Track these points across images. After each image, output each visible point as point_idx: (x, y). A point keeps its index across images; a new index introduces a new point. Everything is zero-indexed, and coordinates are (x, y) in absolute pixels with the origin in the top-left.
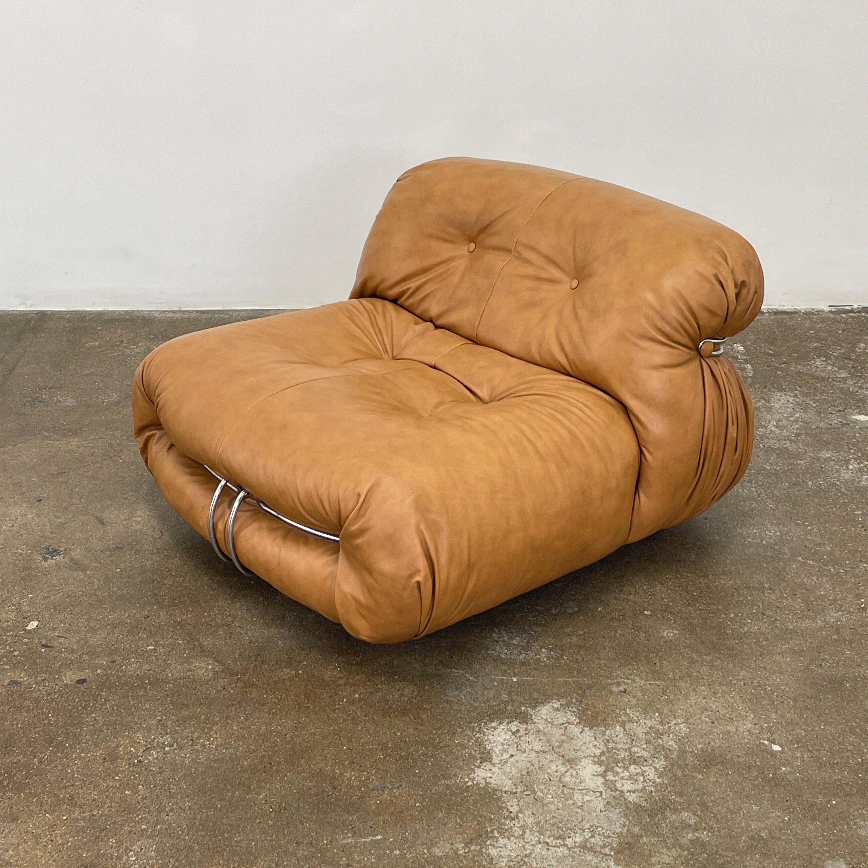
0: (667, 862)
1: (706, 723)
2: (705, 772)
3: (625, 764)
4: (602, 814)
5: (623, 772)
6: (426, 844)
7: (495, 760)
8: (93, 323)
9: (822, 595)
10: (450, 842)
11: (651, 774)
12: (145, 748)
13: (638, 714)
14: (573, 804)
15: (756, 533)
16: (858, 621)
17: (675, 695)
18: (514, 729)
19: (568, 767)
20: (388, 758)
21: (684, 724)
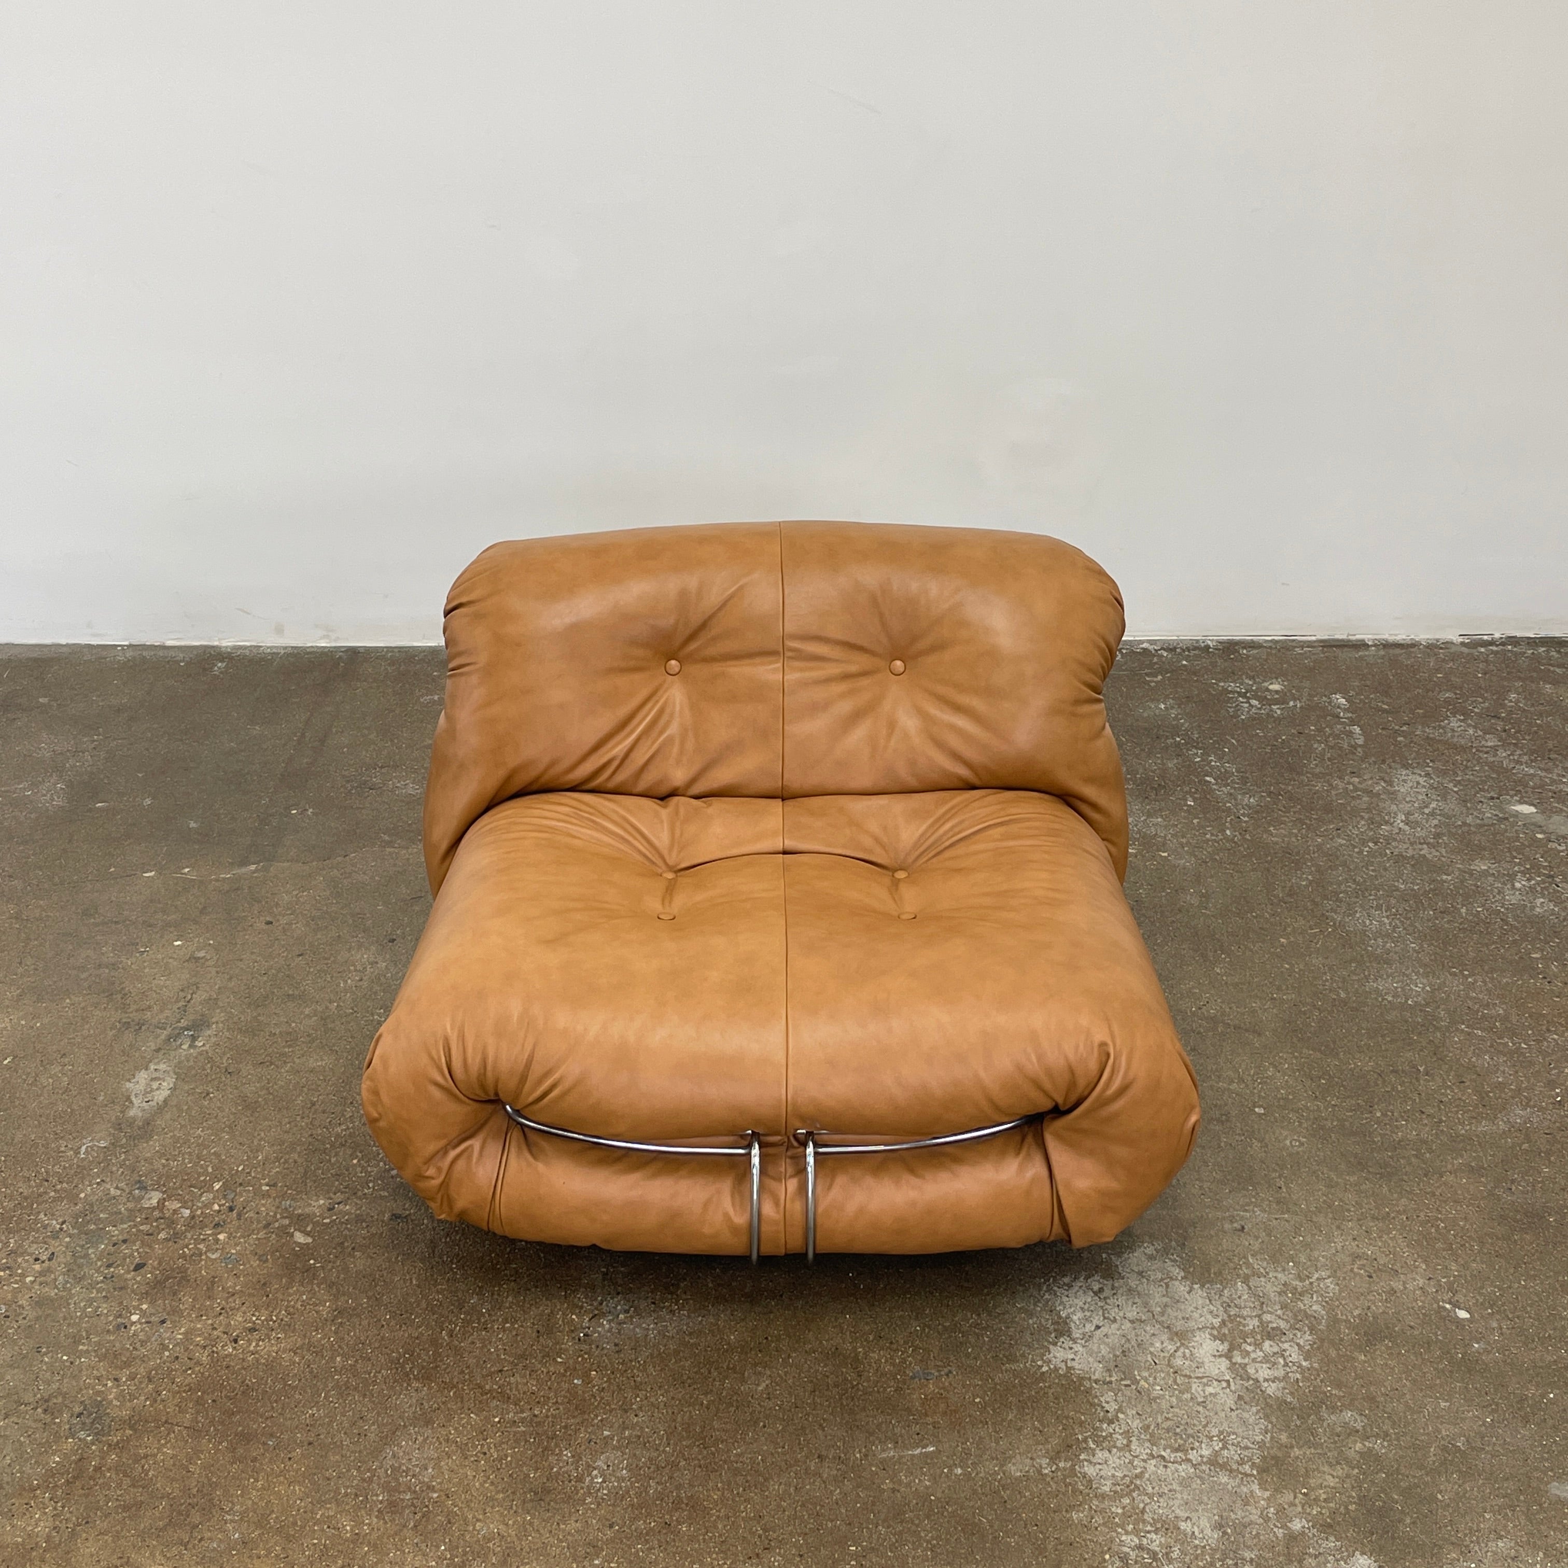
0: (1332, 1484)
1: (1361, 1276)
2: (1368, 1352)
3: (1256, 1340)
4: (1234, 1414)
5: (1254, 1351)
6: (997, 1459)
7: (1076, 1334)
8: (425, 665)
9: (1500, 1083)
10: (1029, 1455)
11: (1294, 1355)
12: (591, 1315)
13: (1265, 1264)
14: (1192, 1398)
15: (1396, 988)
16: (1555, 1123)
17: (1313, 1235)
18: (1096, 1287)
19: (1178, 1344)
20: (927, 1330)
21: (1331, 1280)
